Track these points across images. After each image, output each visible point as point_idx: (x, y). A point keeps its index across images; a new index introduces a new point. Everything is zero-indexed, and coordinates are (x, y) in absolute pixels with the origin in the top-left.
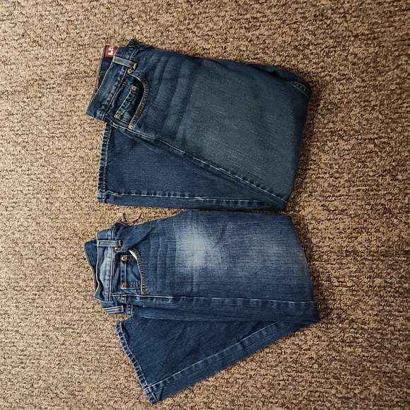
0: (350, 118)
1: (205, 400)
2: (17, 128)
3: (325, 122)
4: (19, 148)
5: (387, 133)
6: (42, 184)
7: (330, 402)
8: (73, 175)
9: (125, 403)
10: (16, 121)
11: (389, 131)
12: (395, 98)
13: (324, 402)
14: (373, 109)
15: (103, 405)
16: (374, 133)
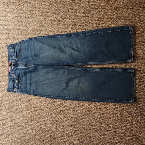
0: (122, 12)
1: (70, 103)
2: (16, 14)
3: (114, 14)
4: (16, 21)
5: (134, 18)
6: (23, 33)
7: (110, 105)
8: (33, 30)
9: (45, 104)
10: (16, 12)
11: (135, 17)
12: (138, 6)
13: (108, 105)
14: (130, 10)
15: (38, 104)
16: (130, 18)
